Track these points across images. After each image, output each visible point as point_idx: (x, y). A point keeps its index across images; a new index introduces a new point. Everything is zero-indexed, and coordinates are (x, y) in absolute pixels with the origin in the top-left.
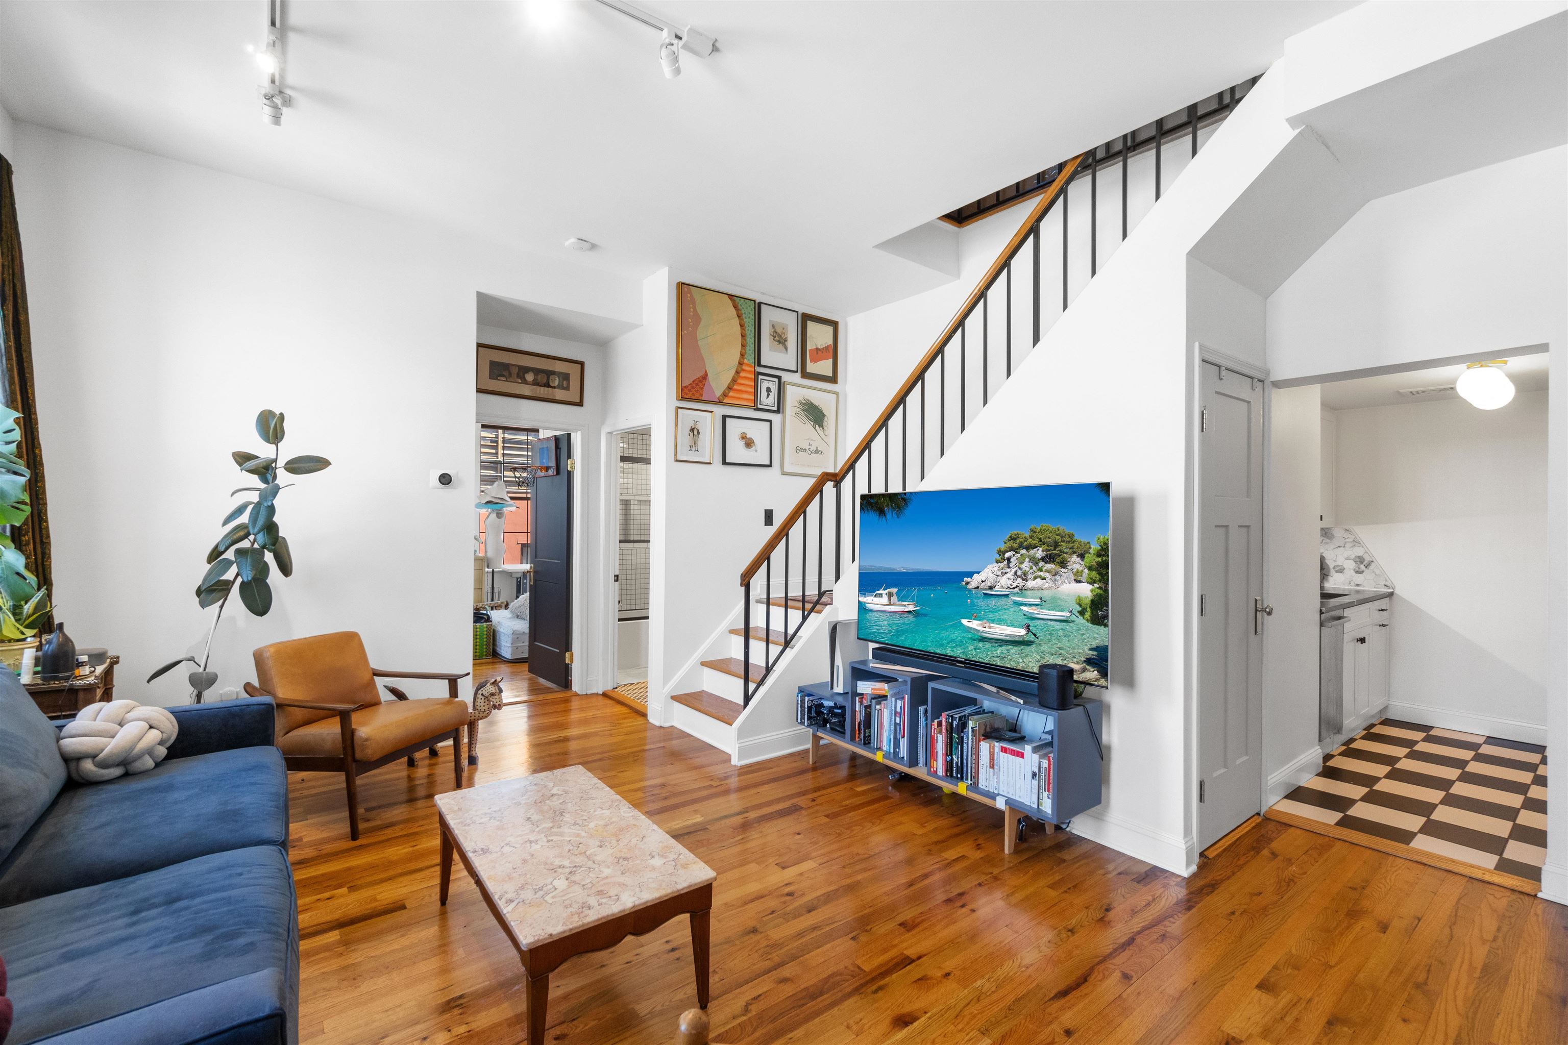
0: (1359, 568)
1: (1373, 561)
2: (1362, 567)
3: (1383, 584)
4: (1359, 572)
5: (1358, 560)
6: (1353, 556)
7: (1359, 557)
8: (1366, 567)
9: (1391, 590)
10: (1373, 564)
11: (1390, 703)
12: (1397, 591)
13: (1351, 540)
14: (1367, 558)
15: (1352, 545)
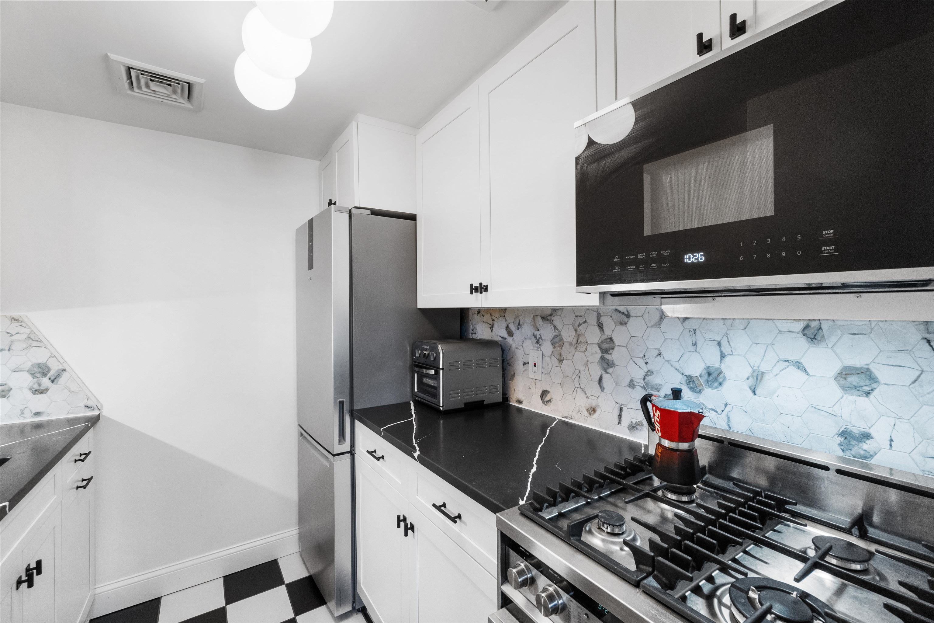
0: (40, 385)
1: (64, 370)
2: (46, 382)
3: (83, 404)
4: (39, 391)
5: (36, 370)
6: (28, 365)
7: (39, 364)
8: (53, 381)
9: (96, 413)
10: (65, 374)
11: (98, 591)
12: (105, 413)
13: (25, 336)
14: (54, 367)
15: (24, 346)
